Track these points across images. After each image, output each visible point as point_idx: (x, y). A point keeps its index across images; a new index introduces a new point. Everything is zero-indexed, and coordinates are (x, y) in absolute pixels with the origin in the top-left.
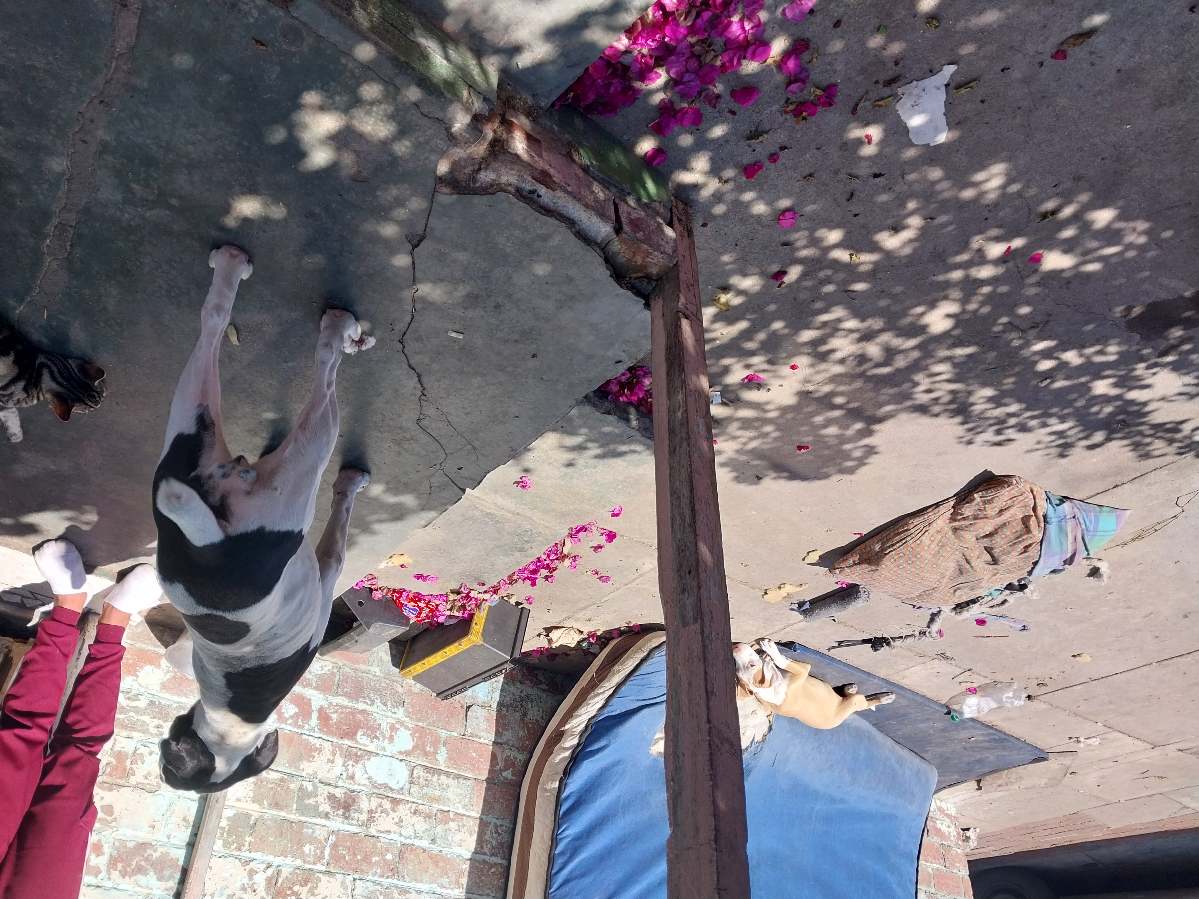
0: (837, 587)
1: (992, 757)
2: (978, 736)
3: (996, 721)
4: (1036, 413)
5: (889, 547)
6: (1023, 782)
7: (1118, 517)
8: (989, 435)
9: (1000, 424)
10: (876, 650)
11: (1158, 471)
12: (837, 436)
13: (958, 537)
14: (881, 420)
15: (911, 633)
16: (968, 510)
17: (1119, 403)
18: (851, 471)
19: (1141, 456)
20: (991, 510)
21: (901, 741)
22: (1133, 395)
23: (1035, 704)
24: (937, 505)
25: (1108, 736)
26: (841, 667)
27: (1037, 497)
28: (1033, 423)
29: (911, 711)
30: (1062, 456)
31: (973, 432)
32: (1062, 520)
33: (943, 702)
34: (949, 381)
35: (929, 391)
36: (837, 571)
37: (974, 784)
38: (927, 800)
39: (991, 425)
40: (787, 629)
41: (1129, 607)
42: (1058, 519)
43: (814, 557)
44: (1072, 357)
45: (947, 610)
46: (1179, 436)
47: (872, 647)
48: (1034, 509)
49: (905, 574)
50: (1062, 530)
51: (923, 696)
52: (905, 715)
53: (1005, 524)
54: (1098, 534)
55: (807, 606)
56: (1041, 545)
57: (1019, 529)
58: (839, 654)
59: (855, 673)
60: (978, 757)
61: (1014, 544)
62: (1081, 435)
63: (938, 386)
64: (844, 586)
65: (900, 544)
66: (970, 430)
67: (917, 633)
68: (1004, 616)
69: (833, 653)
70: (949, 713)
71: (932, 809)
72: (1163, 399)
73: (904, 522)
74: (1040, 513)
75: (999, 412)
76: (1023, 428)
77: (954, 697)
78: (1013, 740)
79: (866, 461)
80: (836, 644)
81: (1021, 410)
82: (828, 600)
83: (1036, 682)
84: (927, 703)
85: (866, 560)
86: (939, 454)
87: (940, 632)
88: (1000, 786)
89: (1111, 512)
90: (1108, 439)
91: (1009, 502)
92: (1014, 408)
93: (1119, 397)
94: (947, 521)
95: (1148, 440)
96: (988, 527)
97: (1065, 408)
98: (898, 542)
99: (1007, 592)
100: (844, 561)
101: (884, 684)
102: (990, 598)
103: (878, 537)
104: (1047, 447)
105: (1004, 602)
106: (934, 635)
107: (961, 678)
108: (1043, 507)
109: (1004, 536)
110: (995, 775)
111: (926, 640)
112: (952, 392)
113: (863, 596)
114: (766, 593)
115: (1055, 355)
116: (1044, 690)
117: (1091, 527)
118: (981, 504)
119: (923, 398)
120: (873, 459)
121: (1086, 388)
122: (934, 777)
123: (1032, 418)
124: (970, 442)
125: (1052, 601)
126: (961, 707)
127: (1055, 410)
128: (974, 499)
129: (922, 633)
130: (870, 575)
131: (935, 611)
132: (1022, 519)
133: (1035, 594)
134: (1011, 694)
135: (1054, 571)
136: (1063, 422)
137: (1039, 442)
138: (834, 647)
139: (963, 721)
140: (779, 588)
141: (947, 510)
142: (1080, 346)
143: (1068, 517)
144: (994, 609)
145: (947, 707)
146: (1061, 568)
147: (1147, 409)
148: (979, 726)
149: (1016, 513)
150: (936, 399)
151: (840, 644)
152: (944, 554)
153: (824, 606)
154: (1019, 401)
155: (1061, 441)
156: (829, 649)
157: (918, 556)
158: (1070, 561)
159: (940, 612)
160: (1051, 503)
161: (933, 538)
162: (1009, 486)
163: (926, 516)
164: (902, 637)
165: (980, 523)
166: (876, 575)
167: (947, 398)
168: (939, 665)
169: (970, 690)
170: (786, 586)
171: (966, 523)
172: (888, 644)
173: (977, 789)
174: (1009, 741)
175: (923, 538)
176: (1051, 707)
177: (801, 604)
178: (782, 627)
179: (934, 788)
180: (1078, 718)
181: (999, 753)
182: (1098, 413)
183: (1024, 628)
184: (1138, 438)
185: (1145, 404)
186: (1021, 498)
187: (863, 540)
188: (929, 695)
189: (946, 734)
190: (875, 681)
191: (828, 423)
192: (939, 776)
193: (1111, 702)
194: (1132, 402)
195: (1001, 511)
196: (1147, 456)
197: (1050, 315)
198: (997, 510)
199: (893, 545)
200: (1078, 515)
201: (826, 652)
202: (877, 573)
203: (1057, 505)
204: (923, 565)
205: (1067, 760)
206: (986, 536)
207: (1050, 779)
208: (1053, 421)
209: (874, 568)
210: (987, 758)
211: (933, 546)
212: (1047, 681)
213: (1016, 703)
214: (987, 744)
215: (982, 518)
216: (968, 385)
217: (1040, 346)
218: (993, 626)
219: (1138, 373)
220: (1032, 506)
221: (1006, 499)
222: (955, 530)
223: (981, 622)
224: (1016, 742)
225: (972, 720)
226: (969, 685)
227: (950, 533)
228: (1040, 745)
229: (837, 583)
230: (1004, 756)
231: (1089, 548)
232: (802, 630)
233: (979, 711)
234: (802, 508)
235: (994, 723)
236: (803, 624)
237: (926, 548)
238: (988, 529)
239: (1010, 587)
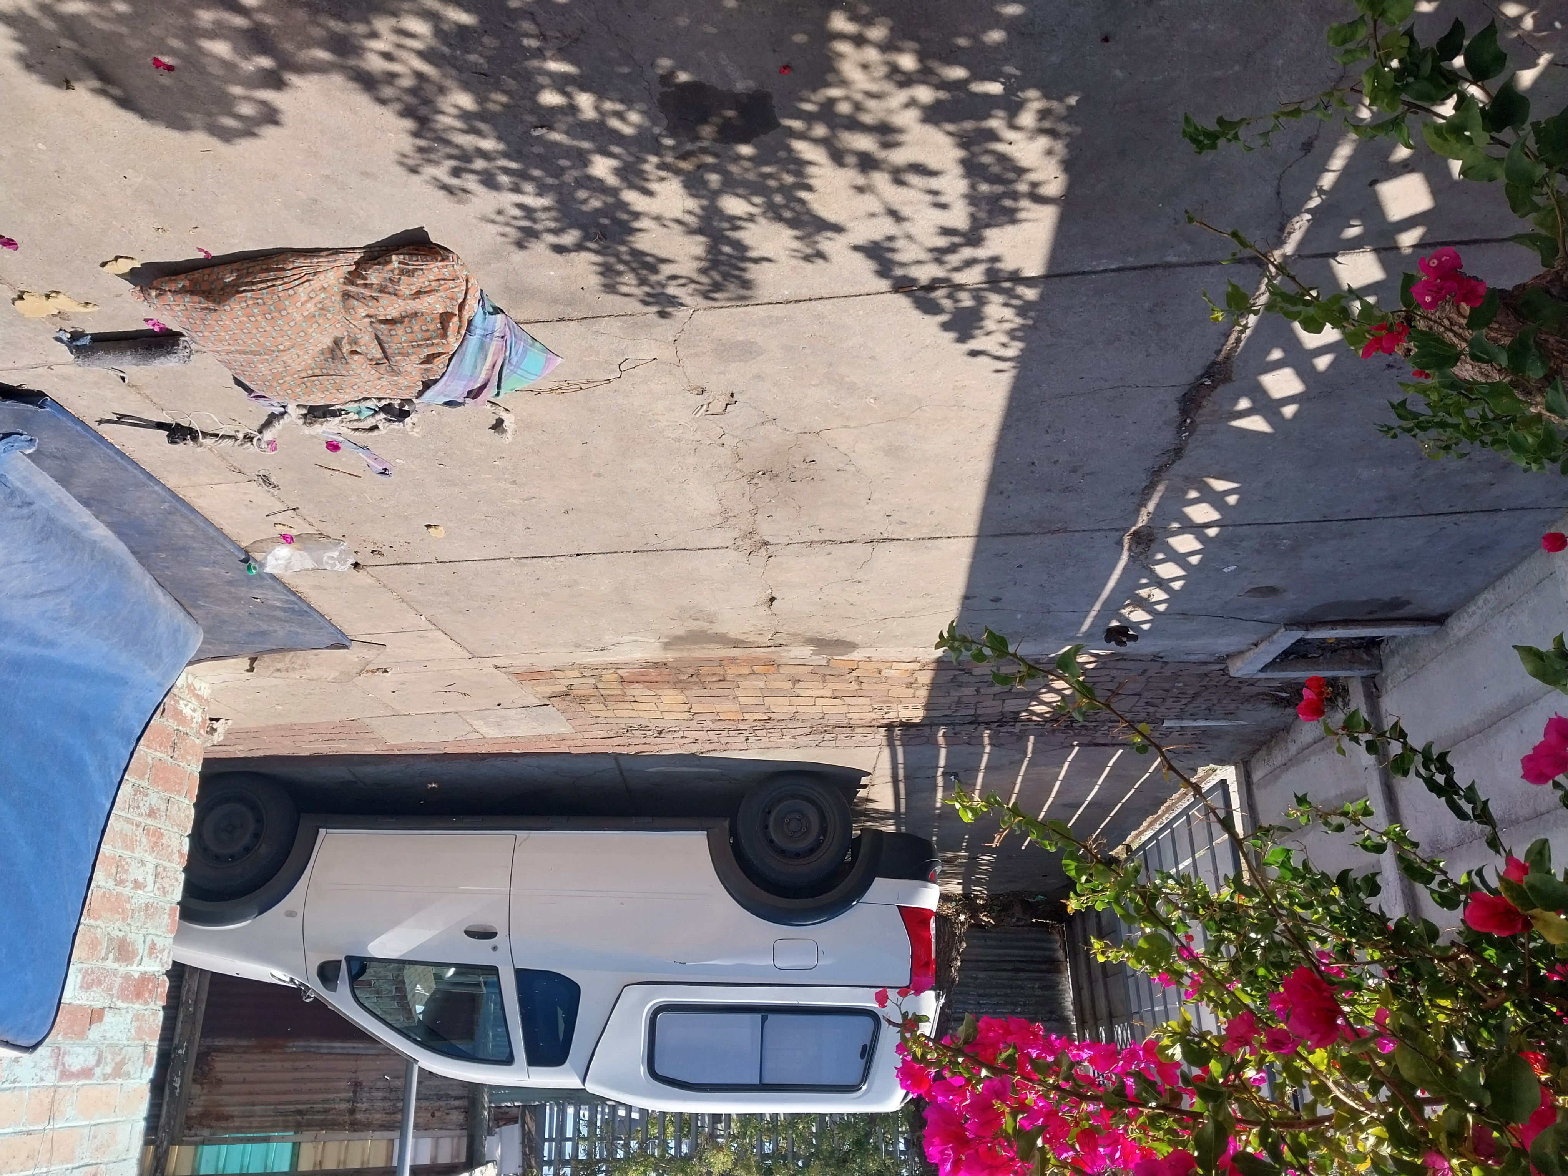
0: (145, 327)
1: (281, 632)
2: (276, 599)
3: (304, 586)
4: (513, 165)
5: (246, 284)
6: (308, 671)
7: (547, 360)
8: (442, 172)
9: (465, 157)
10: (173, 442)
11: (612, 318)
12: (224, 63)
13: (347, 309)
14: (302, 69)
15: (232, 433)
16: (375, 276)
17: (610, 200)
18: (226, 136)
19: (605, 286)
20: (407, 286)
21: (167, 584)
22: (630, 197)
23: (360, 576)
24: (336, 251)
25: (428, 634)
26: (111, 453)
27: (470, 292)
28: (504, 179)
29: (195, 545)
30: (520, 245)
31: (425, 156)
32: (488, 335)
33: (244, 545)
34: (421, 54)
35: (388, 56)
36: (154, 293)
37: (246, 663)
38: (175, 669)
39: (450, 157)
40: (40, 370)
41: (514, 482)
42: (483, 332)
43: (125, 266)
44: (585, 101)
45: (294, 412)
46: (653, 278)
47: (168, 436)
48: (461, 306)
49: (254, 331)
50: (483, 348)
51: (219, 530)
52: (185, 549)
53: (415, 314)
54: (519, 372)
55: (86, 341)
56: (450, 360)
57: (432, 327)
58: (113, 433)
59: (130, 467)
60: (265, 627)
61: (419, 346)
62: (552, 225)
63: (403, 54)
64: (157, 329)
65: (264, 285)
66: (421, 150)
67: (241, 436)
68: (366, 448)
69: (105, 430)
70: (246, 561)
71: (179, 683)
72: (658, 218)
73: (282, 257)
74: (466, 316)
75: (467, 141)
76: (489, 181)
77: (261, 541)
78: (316, 615)
79: (256, 130)
80: (115, 418)
81: (497, 152)
82: (123, 343)
83: (372, 547)
84: (221, 539)
85: (204, 292)
86: (365, 174)
87: (272, 444)
88: (278, 670)
89: (543, 351)
90: (579, 247)
91: (433, 284)
92: (488, 144)
93: (614, 192)
94: (341, 280)
95: (621, 267)
96: (391, 308)
97: (552, 176)
98: (261, 282)
99: (382, 416)
100: (171, 281)
101: (169, 498)
102: (356, 417)
103: (234, 266)
104: (507, 224)
105: (375, 428)
106: (264, 445)
107: (279, 518)
108: (473, 307)
109: (409, 330)
110: (276, 655)
111: (251, 449)
112: (420, 76)
113: (182, 353)
114: (21, 298)
115: (569, 89)
116: (377, 560)
117: (514, 360)
118: (396, 272)
119: (375, 64)
120: (269, 131)
121: (582, 159)
122: (197, 641)
123: (506, 171)
124: (414, 170)
125: (432, 446)
126: (266, 558)
127: (537, 173)
128: (391, 262)
129: (249, 438)
130: (201, 314)
131: (278, 410)
132: (441, 314)
133: (416, 430)
134: (336, 554)
135: (449, 404)
136: (540, 194)
137: (500, 212)
138: (109, 421)
139: (261, 576)
140: (48, 296)
141: (346, 263)
142: (601, 94)
143: (496, 334)
144: (357, 433)
145: (247, 552)
146: (461, 400)
147: (636, 225)
148: (278, 587)
149: (434, 304)
150: (392, 77)
151: (121, 418)
152: (321, 321)
153: (115, 349)
154: (500, 138)
155: (526, 223)
156: (101, 422)
157: (284, 313)
158: (474, 394)
159: (282, 414)
160: (483, 307)
161: (312, 295)
162: (442, 260)
163: (315, 260)
164: (217, 435)
165: (385, 300)
166: (211, 318)
167: (407, 82)
168: (257, 491)
169: (285, 537)
170: (61, 296)
171: (366, 292)
172: (195, 438)
173: (248, 671)
174: (310, 616)
175: (300, 289)
176: (377, 584)
177: (76, 335)
178: (32, 363)
179: (191, 654)
180: (404, 605)
181: (292, 629)
182: (585, 201)
183: (384, 472)
184: (612, 260)
185: (637, 215)
186: (451, 284)
187: (210, 263)
188: (227, 530)
189: (233, 590)
190: (157, 488)
191: (217, 32)
192: (203, 642)
193: (447, 594)
194: (624, 206)
195: (419, 294)
196: (610, 288)
197: (583, 31)
198: (414, 289)
199: (253, 283)
200: (508, 336)
201: (94, 426)
202: (215, 315)
203: (490, 313)
204: (286, 328)
205: (369, 654)
206: (386, 322)
207: (341, 673)
208: (529, 187)
209: (211, 305)
210: (275, 631)
211: (309, 305)
212: (385, 550)
213: (338, 567)
214: (281, 614)
215: (389, 293)
216: (444, 76)
217: (554, 66)
218: (347, 457)
219: (647, 167)
220: (460, 301)
221: (432, 278)
222: (346, 296)
223: (333, 447)
224: (319, 618)
225: (273, 577)
226: (285, 530)
227: (338, 298)
228: (346, 629)
229: (146, 320)
230: (297, 633)
231: (502, 385)
232: (65, 378)
233: (287, 567)
234: (129, 173)
235: (299, 589)
236: (70, 370)
237: (298, 304)
238: (393, 312)
239: (387, 409)
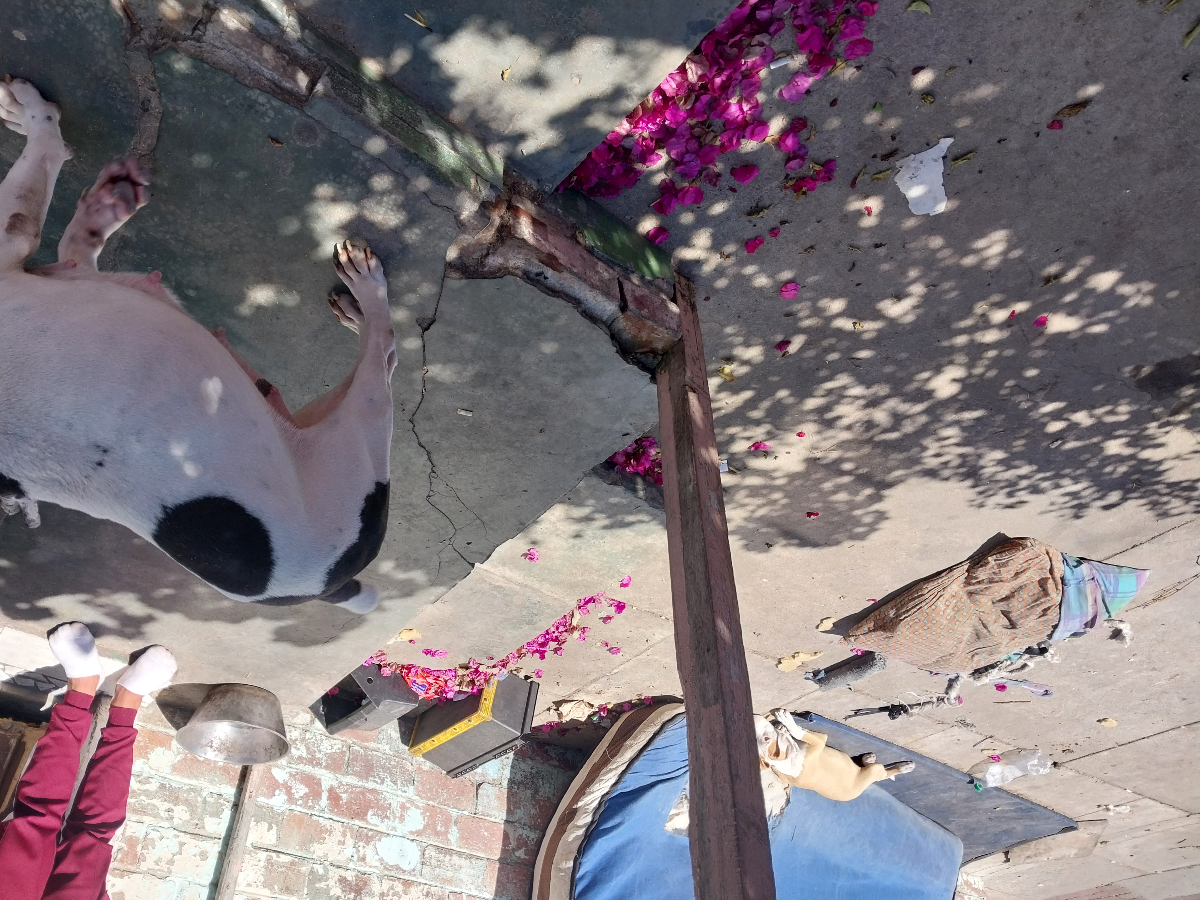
0: (852, 654)
1: (1019, 827)
2: (1004, 805)
3: (1022, 789)
4: (1048, 474)
5: (904, 613)
6: (1052, 853)
7: (1138, 577)
8: (1001, 498)
9: (1012, 487)
10: (894, 718)
11: (1176, 530)
12: (847, 502)
13: (974, 602)
14: (890, 485)
15: (929, 700)
16: (982, 574)
17: (1133, 463)
18: (862, 537)
19: (1159, 515)
20: (1007, 573)
21: (923, 811)
22: (1147, 454)
23: (1062, 772)
24: (951, 569)
25: (1138, 803)
26: (858, 736)
27: (1053, 559)
28: (1045, 484)
29: (932, 780)
30: (1077, 517)
31: (985, 495)
32: (1080, 582)
33: (965, 771)
34: (957, 445)
35: (938, 455)
36: (852, 639)
37: (1002, 857)
38: (953, 873)
39: (1002, 488)
40: (803, 699)
41: (1154, 669)
42: (1076, 582)
43: (828, 625)
44: (1082, 418)
45: (965, 676)
46: (1195, 494)
47: (889, 715)
48: (1051, 571)
49: (921, 641)
50: (1080, 592)
51: (944, 765)
52: (926, 784)
53: (1021, 587)
54: (1119, 595)
55: (822, 675)
56: (1060, 608)
57: (1036, 591)
58: (855, 723)
59: (873, 741)
60: (1005, 827)
61: (1032, 607)
62: (1096, 496)
63: (947, 450)
64: (859, 653)
65: (915, 610)
66: (981, 493)
67: (935, 700)
68: (1025, 681)
69: (851, 722)
70: (971, 782)
71: (959, 884)
72: (1178, 457)
73: (918, 587)
74: (1058, 576)
75: (1010, 474)
76: (1035, 490)
77: (977, 765)
78: (1040, 809)
79: (877, 527)
80: (853, 713)
81: (1032, 472)
82: (843, 669)
83: (1061, 749)
84: (948, 771)
85: (881, 627)
86: (951, 518)
87: (958, 698)
88: (1028, 857)
89: (1131, 572)
90: (1124, 499)
91: (1024, 565)
92: (1025, 470)
93: (1132, 457)
94: (962, 586)
95: (1165, 499)
96: (1004, 590)
97: (1078, 468)
98: (913, 608)
99: (1027, 656)
100: (859, 628)
101: (903, 753)
102: (1009, 662)
103: (892, 603)
104: (1061, 509)
105: (1024, 666)
106: (953, 701)
107: (983, 745)
108: (1060, 569)
109: (1020, 600)
110: (1023, 846)
111: (945, 706)
112: (962, 456)
113: (879, 663)
114: (780, 662)
115: (1065, 416)
116: (1070, 756)
117: (1111, 589)
118: (995, 567)
119: (932, 463)
120: (884, 525)
121: (1097, 449)
122: (960, 849)
123: (1045, 479)
124: (981, 506)
125: (1074, 664)
126: (985, 776)
127: (1067, 471)
128: (988, 563)
129: (941, 700)
130: (885, 642)
131: (953, 676)
132: (1039, 581)
133: (1056, 658)
134: (1036, 762)
135: (1075, 635)
136: (1076, 483)
137: (1052, 504)
138: (850, 716)
139: (988, 791)
140: (794, 657)
141: (961, 573)
142: (1090, 407)
143: (1087, 579)
144: (1014, 674)
145: (970, 775)
146: (1082, 631)
147: (1162, 468)
148: (1003, 795)
149: (1033, 576)
150: (945, 464)
151: (857, 712)
152: (960, 619)
153: (840, 674)
154: (1030, 463)
155: (1075, 502)
156: (846, 718)
157: (934, 622)
158: (1091, 624)
159: (957, 677)
160: (1068, 565)
161: (948, 603)
162: (1023, 548)
163: (940, 581)
164: (919, 704)
165: (996, 587)
166: (891, 642)
167: (956, 462)
168: (959, 732)
169: (992, 757)
170: (801, 654)
171: (981, 586)
172: (906, 711)
173: (1005, 862)
174: (1036, 810)
175: (938, 603)
176: (1078, 774)
177: (816, 673)
178: (797, 696)
179: (960, 861)
180: (1106, 785)
181: (1026, 823)
182: (1111, 473)
183: (1046, 693)
184: (1155, 498)
185: (1160, 463)
186: (1037, 560)
187: (878, 606)
188: (950, 763)
189: (970, 804)
190: (894, 749)
191: (838, 489)
192: (965, 848)
193: (1139, 768)
194: (1146, 461)
195: (1017, 574)
196: (1165, 515)
197: (1057, 377)
198: (1013, 573)
199: (908, 611)
200: (1097, 576)
201: (843, 722)
202: (893, 640)
203: (1075, 567)
204: (939, 631)
205: (1096, 830)
206: (1002, 600)
207: (1080, 849)
208: (1066, 482)
209: (889, 634)
210: (1014, 828)
211: (948, 611)
212: (1072, 747)
213: (1042, 771)
214: (1014, 814)
215: (997, 582)
216: (977, 449)
217: (1049, 408)
218: (1014, 691)
219: (1150, 432)
220: (1048, 568)
221: (1021, 562)
222: (970, 594)
223: (1001, 687)
224: (1044, 811)
225: (997, 789)
226: (991, 753)
227: (965, 597)
228: (1068, 813)
229: (852, 650)
230: (1032, 826)
231: (1110, 610)
232: (818, 699)
233: (1003, 779)
234: (814, 575)
235: (1019, 792)
236: (819, 694)
237: (941, 613)
238: (1005, 593)
239: (1029, 651)
